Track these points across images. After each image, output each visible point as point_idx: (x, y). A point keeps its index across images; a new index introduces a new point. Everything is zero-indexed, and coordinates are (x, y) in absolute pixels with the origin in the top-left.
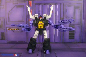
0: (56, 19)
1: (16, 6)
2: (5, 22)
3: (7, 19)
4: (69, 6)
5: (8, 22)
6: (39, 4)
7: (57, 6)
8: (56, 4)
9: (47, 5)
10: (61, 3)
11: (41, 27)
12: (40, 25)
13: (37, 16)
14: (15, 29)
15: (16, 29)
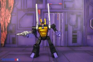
0: (61, 25)
1: (27, 14)
2: (17, 28)
3: (18, 25)
4: (73, 14)
5: (18, 28)
8: (61, 12)
9: (54, 13)
10: (65, 12)
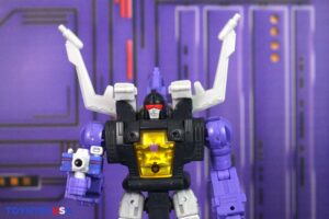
6: (187, 4)
7: (307, 14)
11: (156, 167)
12: (150, 159)
13: (132, 97)
14: (8, 180)
15: (14, 181)
